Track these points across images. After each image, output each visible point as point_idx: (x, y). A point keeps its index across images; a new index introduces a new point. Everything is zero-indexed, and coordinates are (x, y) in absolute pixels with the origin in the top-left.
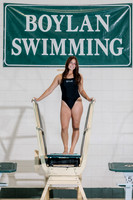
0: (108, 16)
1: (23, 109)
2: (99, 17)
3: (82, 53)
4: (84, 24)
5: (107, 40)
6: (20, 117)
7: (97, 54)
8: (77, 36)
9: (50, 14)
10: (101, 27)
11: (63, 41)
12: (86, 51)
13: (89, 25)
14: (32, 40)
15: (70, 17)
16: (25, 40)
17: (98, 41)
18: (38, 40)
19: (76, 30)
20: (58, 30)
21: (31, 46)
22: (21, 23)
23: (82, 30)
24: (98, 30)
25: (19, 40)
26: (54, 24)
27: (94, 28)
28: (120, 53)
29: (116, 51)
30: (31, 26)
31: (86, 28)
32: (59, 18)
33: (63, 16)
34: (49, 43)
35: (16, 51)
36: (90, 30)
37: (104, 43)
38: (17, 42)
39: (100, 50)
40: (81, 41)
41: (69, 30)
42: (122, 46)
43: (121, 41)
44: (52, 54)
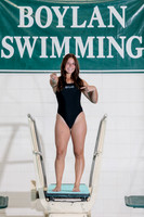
0: (124, 8)
1: (16, 127)
2: (112, 9)
3: (91, 56)
4: (93, 18)
5: (123, 38)
6: (12, 137)
7: (110, 56)
8: (84, 33)
9: (50, 5)
10: (116, 22)
11: (67, 40)
12: (96, 52)
13: (99, 18)
14: (27, 39)
15: (75, 9)
16: (18, 39)
17: (111, 40)
18: (35, 38)
19: (83, 26)
20: (61, 25)
21: (26, 46)
22: (13, 16)
23: (91, 26)
24: (111, 26)
25: (11, 39)
26: (55, 18)
27: (107, 23)
28: (140, 55)
29: (135, 52)
30: (27, 21)
31: (96, 23)
32: (61, 11)
33: (66, 8)
34: (49, 42)
35: (7, 52)
36: (102, 25)
37: (119, 41)
38: (8, 41)
39: (114, 52)
40: (90, 40)
41: (75, 25)
42: (142, 46)
43: (140, 39)
44: (53, 56)
